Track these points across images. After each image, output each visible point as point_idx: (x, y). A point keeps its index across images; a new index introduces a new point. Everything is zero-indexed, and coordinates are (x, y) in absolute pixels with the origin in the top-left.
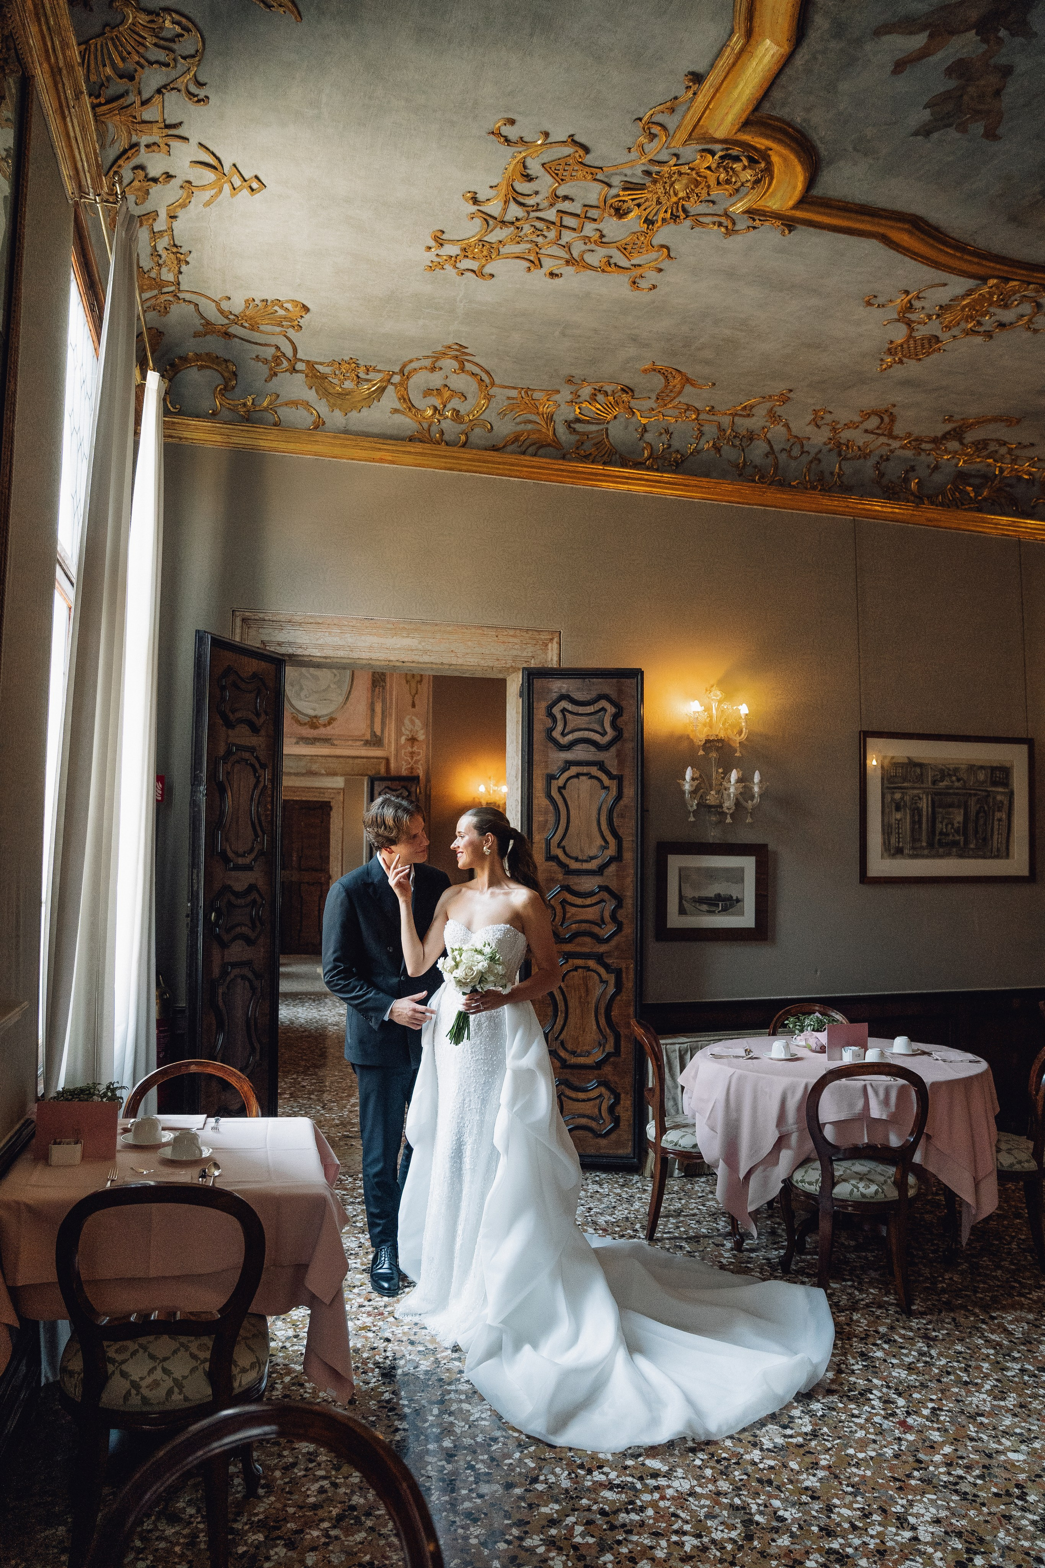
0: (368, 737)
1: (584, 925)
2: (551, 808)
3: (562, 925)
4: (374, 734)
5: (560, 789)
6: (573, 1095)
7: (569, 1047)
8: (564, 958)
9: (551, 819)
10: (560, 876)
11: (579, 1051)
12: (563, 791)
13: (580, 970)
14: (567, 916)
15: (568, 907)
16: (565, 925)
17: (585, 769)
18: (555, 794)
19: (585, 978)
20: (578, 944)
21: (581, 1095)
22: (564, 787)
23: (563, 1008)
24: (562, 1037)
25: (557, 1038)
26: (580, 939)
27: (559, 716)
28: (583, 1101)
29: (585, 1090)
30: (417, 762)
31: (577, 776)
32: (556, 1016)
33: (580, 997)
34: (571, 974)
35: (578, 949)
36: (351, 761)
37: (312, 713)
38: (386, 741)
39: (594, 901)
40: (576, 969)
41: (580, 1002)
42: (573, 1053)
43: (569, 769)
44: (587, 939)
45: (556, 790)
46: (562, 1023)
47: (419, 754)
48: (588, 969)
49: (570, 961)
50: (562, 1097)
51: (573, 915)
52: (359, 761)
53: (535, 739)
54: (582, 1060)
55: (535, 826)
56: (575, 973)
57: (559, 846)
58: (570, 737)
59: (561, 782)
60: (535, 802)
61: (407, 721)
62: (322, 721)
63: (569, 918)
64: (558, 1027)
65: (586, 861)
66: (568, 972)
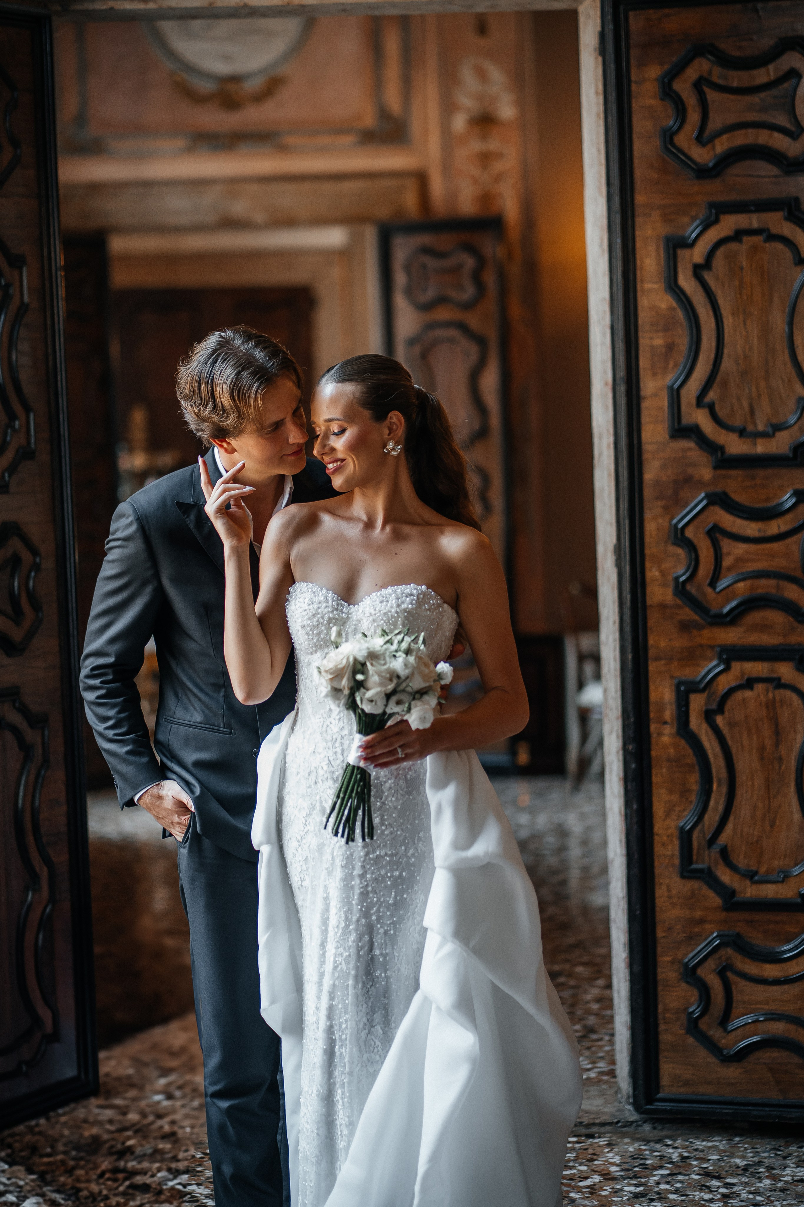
0: (369, 120)
1: (763, 582)
2: (680, 314)
3: (713, 584)
4: (384, 114)
5: (698, 271)
6: (753, 969)
7: (741, 861)
8: (721, 660)
9: (683, 342)
10: (706, 473)
11: (763, 870)
12: (708, 276)
13: (759, 687)
14: (727, 562)
15: (726, 544)
16: (722, 584)
17: (754, 221)
18: (686, 282)
19: (771, 706)
20: (755, 628)
21: (771, 971)
22: (708, 263)
23: (724, 774)
24: (723, 839)
25: (712, 841)
26: (756, 617)
27: (690, 100)
28: (777, 982)
29: (775, 959)
30: (498, 178)
31: (738, 235)
32: (706, 793)
33: (762, 749)
34: (739, 695)
35: (754, 639)
36: (327, 187)
37: (222, 68)
38: (415, 128)
39: (784, 528)
40: (749, 683)
41: (762, 758)
42: (751, 876)
43: (717, 221)
44: (776, 617)
45: (690, 273)
46: (721, 808)
47: (499, 156)
48: (778, 683)
49: (736, 666)
50: (729, 974)
51: (739, 560)
52: (349, 186)
53: (637, 154)
54: (769, 891)
55: (644, 362)
56: (748, 694)
57: (700, 401)
58: (722, 145)
59: (698, 254)
60: (643, 302)
61: (467, 75)
62: (253, 85)
63: (730, 569)
64: (712, 818)
65: (765, 435)
66: (731, 691)
